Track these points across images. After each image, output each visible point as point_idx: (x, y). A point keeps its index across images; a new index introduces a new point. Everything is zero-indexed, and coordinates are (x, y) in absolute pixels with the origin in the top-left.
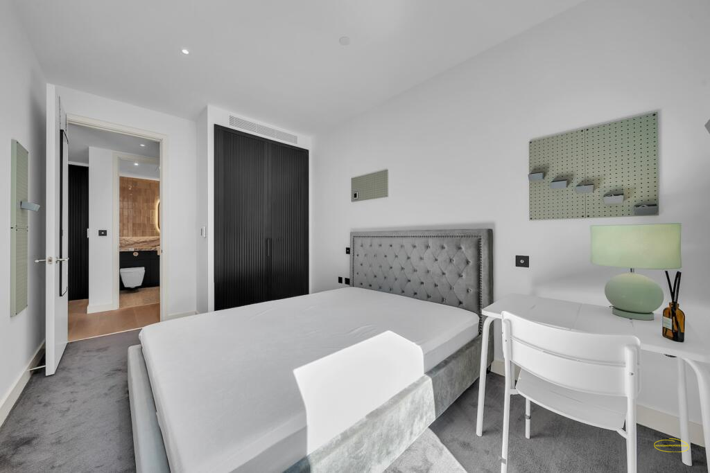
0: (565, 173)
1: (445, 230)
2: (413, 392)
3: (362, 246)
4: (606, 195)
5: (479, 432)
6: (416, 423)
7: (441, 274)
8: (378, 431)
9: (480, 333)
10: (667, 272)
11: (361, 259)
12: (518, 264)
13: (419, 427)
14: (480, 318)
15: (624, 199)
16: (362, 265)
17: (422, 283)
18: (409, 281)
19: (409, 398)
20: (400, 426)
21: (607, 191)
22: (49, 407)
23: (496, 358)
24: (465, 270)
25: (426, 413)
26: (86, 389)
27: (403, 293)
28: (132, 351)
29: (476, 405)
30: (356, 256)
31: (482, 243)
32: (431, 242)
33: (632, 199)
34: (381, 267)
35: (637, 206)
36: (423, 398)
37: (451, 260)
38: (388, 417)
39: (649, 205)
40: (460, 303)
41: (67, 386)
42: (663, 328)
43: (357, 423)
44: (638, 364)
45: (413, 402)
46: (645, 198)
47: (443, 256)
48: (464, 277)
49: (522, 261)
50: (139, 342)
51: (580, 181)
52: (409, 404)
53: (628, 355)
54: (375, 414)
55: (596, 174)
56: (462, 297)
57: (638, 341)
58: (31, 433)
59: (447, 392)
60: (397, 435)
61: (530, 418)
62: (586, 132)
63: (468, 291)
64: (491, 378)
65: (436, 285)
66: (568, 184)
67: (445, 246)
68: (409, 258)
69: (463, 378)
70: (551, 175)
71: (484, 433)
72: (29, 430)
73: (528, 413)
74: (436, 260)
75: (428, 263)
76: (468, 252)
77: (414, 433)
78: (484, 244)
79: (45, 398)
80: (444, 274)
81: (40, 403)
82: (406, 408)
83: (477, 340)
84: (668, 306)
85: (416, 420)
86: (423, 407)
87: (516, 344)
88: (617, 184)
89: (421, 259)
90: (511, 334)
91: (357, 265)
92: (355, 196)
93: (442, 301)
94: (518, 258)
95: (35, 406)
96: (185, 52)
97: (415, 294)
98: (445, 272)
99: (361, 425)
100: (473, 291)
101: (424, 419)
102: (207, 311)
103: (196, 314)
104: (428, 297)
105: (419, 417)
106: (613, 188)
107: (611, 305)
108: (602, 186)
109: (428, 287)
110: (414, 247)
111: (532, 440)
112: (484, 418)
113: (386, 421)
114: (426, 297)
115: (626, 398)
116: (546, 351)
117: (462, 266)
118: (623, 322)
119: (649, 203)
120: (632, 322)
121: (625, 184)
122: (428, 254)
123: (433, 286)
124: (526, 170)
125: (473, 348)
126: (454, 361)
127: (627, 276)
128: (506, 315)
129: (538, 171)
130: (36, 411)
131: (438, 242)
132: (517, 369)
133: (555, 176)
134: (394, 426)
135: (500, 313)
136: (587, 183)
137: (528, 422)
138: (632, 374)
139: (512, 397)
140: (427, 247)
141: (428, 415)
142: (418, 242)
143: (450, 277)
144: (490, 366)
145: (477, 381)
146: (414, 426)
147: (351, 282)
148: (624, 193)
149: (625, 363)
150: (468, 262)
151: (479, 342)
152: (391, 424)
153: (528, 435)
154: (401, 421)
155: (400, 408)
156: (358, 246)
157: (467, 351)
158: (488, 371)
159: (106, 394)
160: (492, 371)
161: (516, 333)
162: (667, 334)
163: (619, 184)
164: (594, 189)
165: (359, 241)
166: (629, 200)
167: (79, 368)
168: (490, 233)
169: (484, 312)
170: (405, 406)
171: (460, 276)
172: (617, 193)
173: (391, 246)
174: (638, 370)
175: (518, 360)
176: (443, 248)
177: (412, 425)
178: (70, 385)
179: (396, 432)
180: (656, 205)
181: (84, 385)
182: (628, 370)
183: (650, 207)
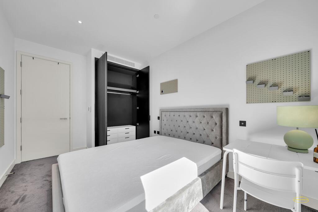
0: (264, 81)
1: (205, 108)
2: (189, 188)
3: (165, 116)
4: (284, 91)
5: (221, 207)
6: (190, 203)
7: (203, 129)
8: (172, 208)
9: (222, 158)
10: (316, 130)
11: (165, 122)
12: (241, 125)
13: (192, 205)
14: (222, 151)
15: (293, 93)
16: (165, 125)
17: (194, 134)
18: (188, 133)
19: (187, 191)
20: (182, 205)
21: (285, 89)
22: (14, 193)
23: (230, 170)
24: (215, 128)
25: (195, 199)
26: (32, 185)
27: (185, 138)
28: (54, 166)
29: (220, 194)
30: (162, 121)
31: (223, 115)
32: (198, 114)
33: (297, 93)
34: (174, 126)
35: (300, 97)
36: (194, 190)
37: (208, 123)
38: (176, 201)
39: (305, 96)
40: (213, 143)
41: (23, 183)
42: (314, 157)
43: (161, 204)
44: (302, 176)
45: (189, 193)
46: (304, 93)
47: (204, 121)
48: (214, 131)
49: (243, 124)
50: (57, 162)
51: (271, 84)
52: (187, 194)
53: (297, 172)
54: (170, 199)
55: (279, 81)
56: (213, 140)
57: (302, 165)
58: (4, 206)
59: (206, 187)
60: (181, 209)
61: (246, 200)
62: (275, 60)
63: (216, 138)
64: (227, 180)
65: (201, 135)
66: (265, 86)
67: (205, 116)
68: (188, 122)
69: (214, 180)
70: (257, 81)
71: (224, 208)
72: (3, 205)
73: (245, 198)
74: (201, 123)
75: (197, 124)
76: (216, 119)
77: (189, 208)
78: (224, 115)
79: (12, 189)
80: (204, 129)
81: (10, 191)
82: (185, 196)
83: (220, 162)
84: (317, 147)
85: (191, 202)
86: (194, 195)
87: (240, 165)
88: (290, 86)
89: (194, 122)
90: (238, 160)
91: (163, 125)
92: (162, 92)
93: (204, 142)
94: (241, 122)
95: (7, 192)
96: (80, 22)
97: (191, 139)
98: (205, 128)
99: (163, 205)
100: (218, 138)
101: (195, 201)
102: (91, 147)
103: (86, 148)
104: (197, 141)
105: (192, 200)
106: (288, 87)
107: (287, 145)
108: (282, 87)
109: (197, 136)
110: (190, 116)
111: (247, 211)
112: (224, 200)
113: (175, 203)
114: (196, 141)
115: (296, 193)
116: (255, 169)
117: (213, 125)
118: (293, 154)
119: (306, 95)
120: (297, 154)
121: (294, 86)
122: (197, 120)
123: (199, 135)
124: (245, 79)
125: (219, 166)
126: (209, 172)
127: (295, 131)
128: (235, 151)
129: (251, 79)
130: (7, 195)
131: (202, 114)
132: (240, 177)
133: (259, 82)
134: (180, 205)
135: (232, 149)
136: (275, 85)
137: (245, 202)
138: (299, 181)
139: (238, 191)
140: (197, 116)
141: (197, 199)
142: (192, 114)
143: (208, 131)
144: (227, 174)
145: (221, 182)
146: (190, 205)
147: (160, 133)
148: (294, 90)
149: (295, 176)
150: (216, 124)
151: (221, 163)
152: (178, 204)
153: (245, 209)
154: (183, 203)
155: (182, 196)
156: (163, 116)
157: (216, 167)
158: (226, 177)
159: (41, 187)
160: (228, 176)
161: (240, 160)
162: (316, 161)
163: (291, 86)
164: (278, 88)
165: (164, 114)
166: (295, 93)
167: (30, 174)
168: (227, 110)
169: (224, 149)
170: (185, 195)
171: (212, 130)
172: (290, 90)
173: (179, 116)
174: (302, 179)
175: (241, 173)
176: (204, 117)
177: (189, 204)
178: (25, 182)
179: (180, 208)
180: (309, 96)
181: (31, 182)
182: (297, 179)
183: (306, 97)
